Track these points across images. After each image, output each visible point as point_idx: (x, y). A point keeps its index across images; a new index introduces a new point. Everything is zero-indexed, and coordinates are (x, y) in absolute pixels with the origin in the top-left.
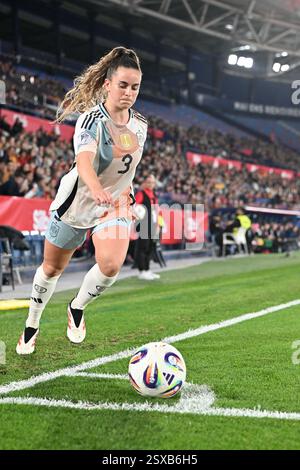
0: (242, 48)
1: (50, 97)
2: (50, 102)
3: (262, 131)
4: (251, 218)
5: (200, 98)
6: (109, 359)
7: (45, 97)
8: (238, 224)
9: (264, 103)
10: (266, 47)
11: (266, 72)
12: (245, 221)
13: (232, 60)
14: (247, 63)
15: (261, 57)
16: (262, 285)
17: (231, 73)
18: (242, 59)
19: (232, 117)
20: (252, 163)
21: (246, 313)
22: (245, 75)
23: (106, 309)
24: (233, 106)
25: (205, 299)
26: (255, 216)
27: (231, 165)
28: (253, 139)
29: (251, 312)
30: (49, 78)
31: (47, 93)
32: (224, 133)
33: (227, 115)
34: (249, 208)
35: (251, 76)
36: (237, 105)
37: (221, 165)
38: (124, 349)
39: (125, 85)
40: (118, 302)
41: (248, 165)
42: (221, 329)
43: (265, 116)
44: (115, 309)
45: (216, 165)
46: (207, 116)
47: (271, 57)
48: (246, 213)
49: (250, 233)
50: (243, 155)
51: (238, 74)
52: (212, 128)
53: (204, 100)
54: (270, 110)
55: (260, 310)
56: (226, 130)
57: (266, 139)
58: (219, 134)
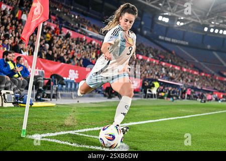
0: (165, 14)
1: (83, 25)
2: (82, 27)
3: (169, 49)
5: (145, 32)
6: (90, 129)
7: (81, 25)
8: (153, 86)
9: (171, 38)
10: (175, 15)
11: (173, 25)
13: (160, 18)
14: (166, 20)
15: (172, 19)
16: (160, 110)
17: (159, 23)
18: (164, 18)
19: (158, 42)
20: (163, 61)
21: (150, 120)
22: (165, 25)
23: (93, 112)
24: (158, 37)
25: (134, 113)
26: (162, 83)
27: (154, 62)
28: (165, 51)
29: (152, 120)
30: (83, 17)
31: (82, 23)
32: (153, 48)
33: (155, 41)
34: (159, 80)
35: (167, 26)
36: (160, 37)
37: (150, 61)
38: (97, 127)
39: (127, 20)
40: (99, 110)
41: (162, 62)
42: (138, 124)
43: (171, 43)
44: (96, 112)
45: (148, 60)
46: (147, 40)
47: (176, 19)
49: (159, 90)
50: (160, 58)
51: (162, 24)
52: (149, 45)
53: (147, 33)
54: (174, 41)
55: (156, 119)
56: (154, 46)
57: (171, 52)
58: (150, 48)
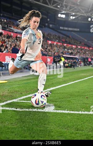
0: (62, 12)
1: (10, 26)
2: (10, 27)
3: (67, 35)
4: (65, 58)
5: (51, 26)
6: (26, 97)
7: (9, 25)
8: (61, 60)
9: (68, 27)
10: (68, 12)
11: (68, 19)
12: (63, 59)
13: (59, 15)
14: (64, 16)
15: (67, 15)
16: (68, 76)
17: (59, 19)
18: (62, 15)
19: (59, 31)
20: (65, 43)
21: (63, 84)
22: (63, 20)
23: (25, 83)
24: (60, 28)
25: (52, 80)
26: (66, 58)
27: (59, 44)
28: (65, 37)
29: (64, 84)
30: (10, 20)
31: (9, 24)
32: (57, 35)
33: (58, 30)
34: (64, 56)
35: (64, 20)
36: (61, 28)
37: (56, 44)
38: (30, 94)
39: (35, 22)
40: (29, 81)
41: (64, 44)
42: (56, 89)
43: (68, 31)
44: (28, 83)
45: (55, 44)
46: (53, 31)
47: (70, 15)
48: (63, 57)
49: (64, 63)
50: (62, 41)
51: (61, 19)
52: (54, 34)
53: (52, 26)
54: (70, 29)
55: (67, 83)
56: (58, 34)
57: (69, 37)
58: (56, 36)
